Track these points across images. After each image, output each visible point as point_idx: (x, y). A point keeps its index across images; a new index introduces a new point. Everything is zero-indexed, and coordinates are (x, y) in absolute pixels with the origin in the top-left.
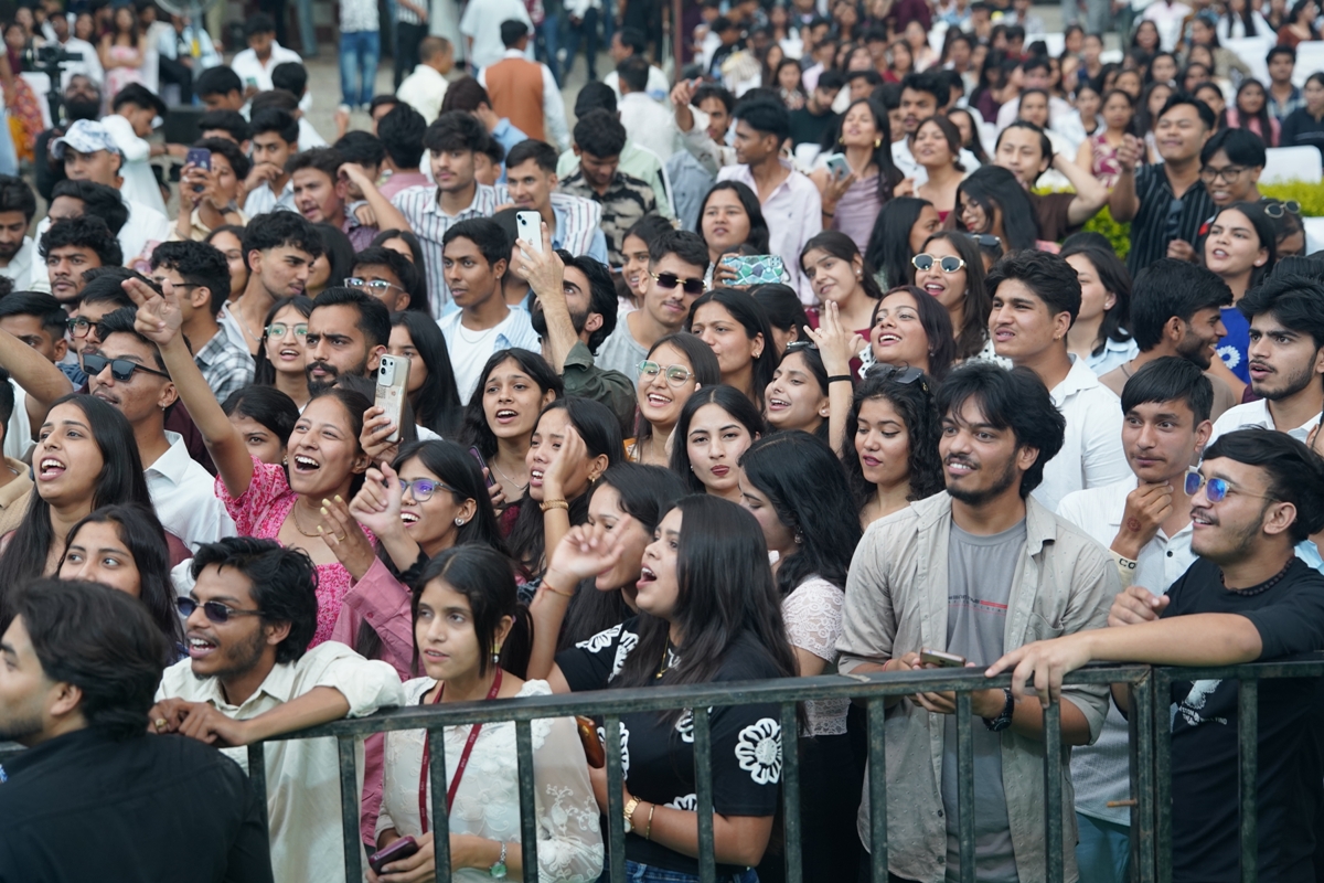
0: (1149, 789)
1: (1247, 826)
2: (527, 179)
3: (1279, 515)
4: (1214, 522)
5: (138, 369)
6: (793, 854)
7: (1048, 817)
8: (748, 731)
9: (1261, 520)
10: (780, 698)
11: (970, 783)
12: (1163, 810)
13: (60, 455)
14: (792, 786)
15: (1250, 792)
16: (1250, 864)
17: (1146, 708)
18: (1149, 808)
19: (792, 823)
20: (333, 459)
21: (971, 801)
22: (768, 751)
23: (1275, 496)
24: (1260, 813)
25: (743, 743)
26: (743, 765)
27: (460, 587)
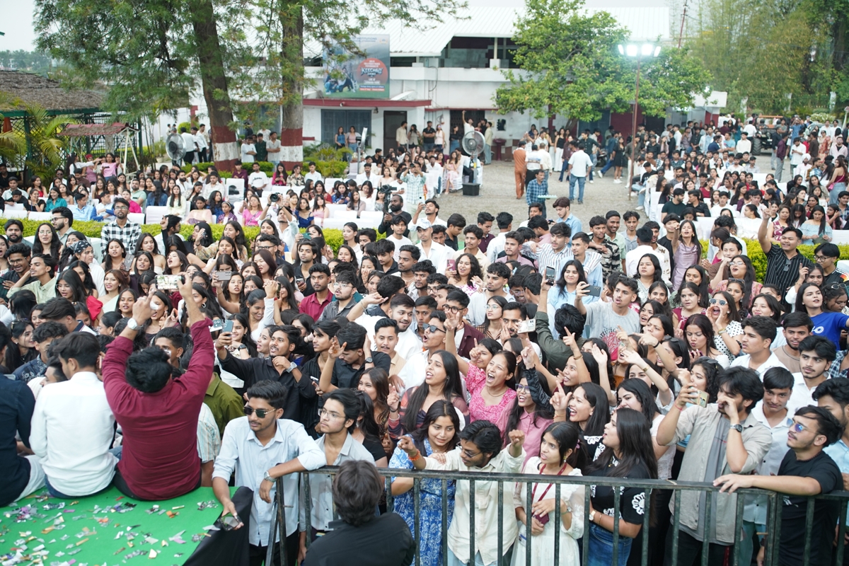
0: (772, 530)
1: (807, 546)
2: (578, 245)
3: (820, 439)
4: (795, 438)
5: (437, 329)
6: (646, 536)
7: (735, 535)
8: (637, 496)
9: (813, 440)
10: (645, 487)
11: (709, 521)
12: (777, 538)
13: (433, 372)
14: (647, 515)
15: (809, 535)
16: (807, 559)
17: (774, 504)
18: (772, 537)
19: (646, 527)
20: (500, 376)
21: (709, 527)
22: (642, 503)
23: (820, 432)
24: (812, 542)
25: (635, 500)
26: (634, 507)
27: (556, 438)
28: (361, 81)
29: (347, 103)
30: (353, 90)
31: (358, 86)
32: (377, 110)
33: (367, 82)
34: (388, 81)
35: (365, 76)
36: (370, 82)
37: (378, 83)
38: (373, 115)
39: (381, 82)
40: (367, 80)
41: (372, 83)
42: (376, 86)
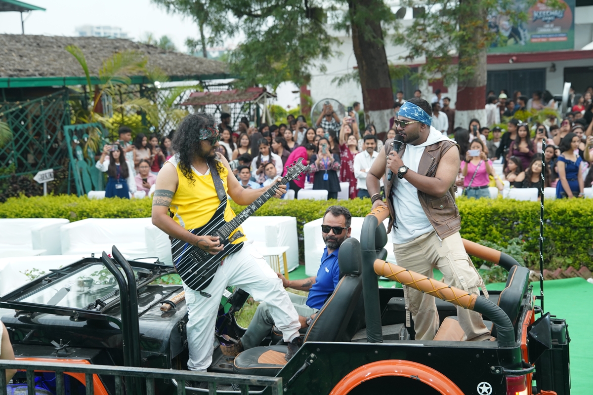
28: (534, 30)
29: (520, 58)
30: (522, 43)
31: (528, 36)
32: (554, 68)
33: (541, 30)
34: (573, 26)
35: (540, 22)
36: (546, 29)
37: (557, 30)
38: (549, 75)
39: (562, 28)
40: (542, 26)
41: (549, 30)
42: (555, 35)
